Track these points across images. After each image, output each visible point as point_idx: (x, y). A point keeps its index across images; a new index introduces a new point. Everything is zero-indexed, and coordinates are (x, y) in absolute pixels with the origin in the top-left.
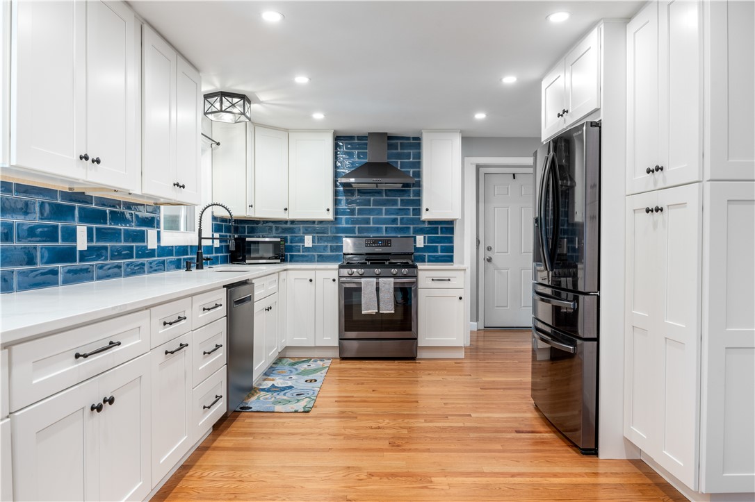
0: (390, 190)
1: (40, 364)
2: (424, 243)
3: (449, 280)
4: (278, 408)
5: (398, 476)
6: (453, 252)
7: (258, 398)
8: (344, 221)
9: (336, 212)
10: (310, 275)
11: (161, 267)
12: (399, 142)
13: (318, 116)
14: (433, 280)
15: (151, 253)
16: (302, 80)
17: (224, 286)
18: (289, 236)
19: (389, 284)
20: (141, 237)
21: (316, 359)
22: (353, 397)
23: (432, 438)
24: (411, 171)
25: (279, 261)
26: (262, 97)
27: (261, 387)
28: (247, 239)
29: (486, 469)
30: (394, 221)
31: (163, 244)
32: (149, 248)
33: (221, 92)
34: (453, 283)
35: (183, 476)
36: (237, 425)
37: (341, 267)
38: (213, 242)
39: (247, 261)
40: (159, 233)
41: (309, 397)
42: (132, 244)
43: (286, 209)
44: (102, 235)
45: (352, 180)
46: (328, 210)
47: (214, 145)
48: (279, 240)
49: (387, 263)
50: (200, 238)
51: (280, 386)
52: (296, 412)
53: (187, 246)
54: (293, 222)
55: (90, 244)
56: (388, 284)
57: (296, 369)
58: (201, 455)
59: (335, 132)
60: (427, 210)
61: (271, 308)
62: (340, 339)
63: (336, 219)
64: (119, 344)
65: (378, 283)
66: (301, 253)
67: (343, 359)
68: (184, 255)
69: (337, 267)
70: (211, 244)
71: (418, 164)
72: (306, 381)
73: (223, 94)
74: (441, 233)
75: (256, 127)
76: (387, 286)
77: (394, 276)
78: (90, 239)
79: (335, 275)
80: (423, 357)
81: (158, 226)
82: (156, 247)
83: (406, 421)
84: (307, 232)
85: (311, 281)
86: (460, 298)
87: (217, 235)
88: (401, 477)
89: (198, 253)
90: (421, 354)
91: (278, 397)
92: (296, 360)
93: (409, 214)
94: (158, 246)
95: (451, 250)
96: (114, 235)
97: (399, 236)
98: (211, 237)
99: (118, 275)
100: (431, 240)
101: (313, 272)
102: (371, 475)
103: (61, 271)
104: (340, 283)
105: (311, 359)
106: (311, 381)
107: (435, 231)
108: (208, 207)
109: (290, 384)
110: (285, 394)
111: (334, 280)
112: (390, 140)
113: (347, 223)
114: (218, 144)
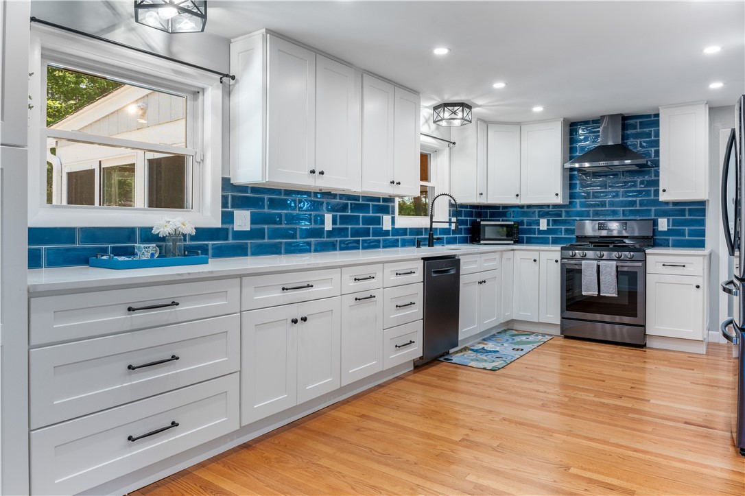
0: (627, 172)
1: (258, 289)
2: (668, 226)
3: (684, 266)
4: (473, 364)
5: (524, 425)
6: (705, 237)
7: (463, 355)
8: (578, 206)
9: (572, 196)
10: (535, 255)
11: (394, 244)
12: (638, 121)
13: (538, 109)
14: (664, 265)
15: (387, 233)
16: (499, 85)
17: (423, 259)
18: (525, 220)
19: (611, 267)
20: (378, 221)
21: (538, 334)
22: (545, 367)
23: (585, 409)
24: (653, 150)
25: (512, 242)
26: (479, 102)
27: (472, 348)
28: (482, 223)
29: (613, 440)
30: (633, 203)
31: (397, 226)
32: (384, 229)
33: (444, 103)
34: (689, 269)
35: (375, 390)
36: (433, 370)
37: (563, 249)
38: (450, 225)
39: (482, 242)
40: (393, 219)
41: (505, 361)
42: (369, 226)
43: (517, 195)
44: (344, 220)
45: (587, 165)
46: (557, 195)
47: (451, 145)
48: (512, 223)
49: (611, 246)
50: (432, 222)
51: (489, 349)
52: (485, 369)
53: (422, 228)
54: (529, 206)
55: (335, 226)
56: (609, 268)
57: (513, 339)
58: (395, 381)
59: (565, 121)
60: (664, 191)
61: (485, 282)
62: (563, 318)
63: (570, 202)
64: (312, 286)
65: (598, 266)
66: (536, 236)
67: (566, 337)
68: (418, 235)
69: (559, 248)
70: (448, 227)
71: (656, 143)
72: (513, 349)
73: (446, 105)
74: (690, 215)
75: (489, 125)
76: (608, 269)
77: (619, 259)
78: (334, 222)
79: (558, 256)
80: (654, 347)
81: (393, 213)
82: (390, 229)
83: (575, 392)
84: (542, 215)
85: (535, 261)
86: (698, 287)
87: (454, 219)
88: (528, 426)
89: (430, 234)
90: (650, 343)
91: (481, 357)
92: (520, 333)
93: (650, 196)
94: (392, 228)
95: (703, 234)
96: (355, 220)
97: (639, 218)
98: (448, 221)
99: (357, 248)
100: (675, 223)
101: (538, 253)
102: (504, 419)
103: (313, 244)
104: (562, 265)
105: (534, 333)
106: (517, 350)
107: (682, 213)
108: (441, 195)
109: (498, 349)
110: (486, 356)
111: (557, 261)
112: (625, 121)
113: (581, 206)
114: (454, 143)
